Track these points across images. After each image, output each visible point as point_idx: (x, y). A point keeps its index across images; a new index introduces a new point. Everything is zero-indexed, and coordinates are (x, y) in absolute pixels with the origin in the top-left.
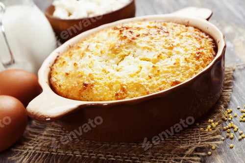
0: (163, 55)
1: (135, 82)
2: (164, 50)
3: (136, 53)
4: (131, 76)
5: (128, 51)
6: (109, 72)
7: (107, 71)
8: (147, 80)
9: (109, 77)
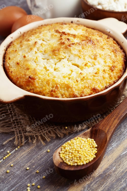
0: (89, 64)
1: (66, 83)
2: (90, 60)
3: (70, 58)
4: (64, 77)
5: (65, 55)
6: (48, 70)
7: (47, 69)
8: (75, 83)
9: (48, 75)
